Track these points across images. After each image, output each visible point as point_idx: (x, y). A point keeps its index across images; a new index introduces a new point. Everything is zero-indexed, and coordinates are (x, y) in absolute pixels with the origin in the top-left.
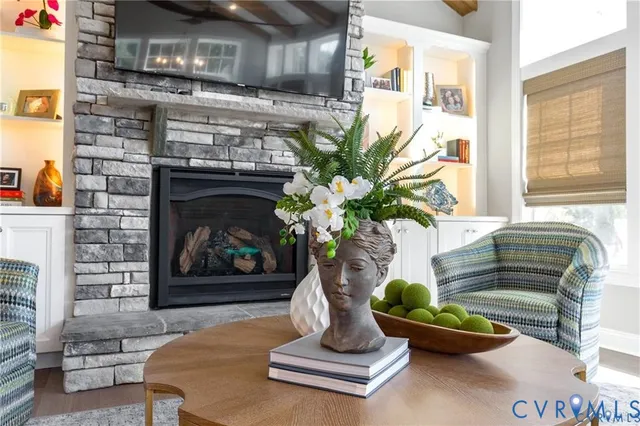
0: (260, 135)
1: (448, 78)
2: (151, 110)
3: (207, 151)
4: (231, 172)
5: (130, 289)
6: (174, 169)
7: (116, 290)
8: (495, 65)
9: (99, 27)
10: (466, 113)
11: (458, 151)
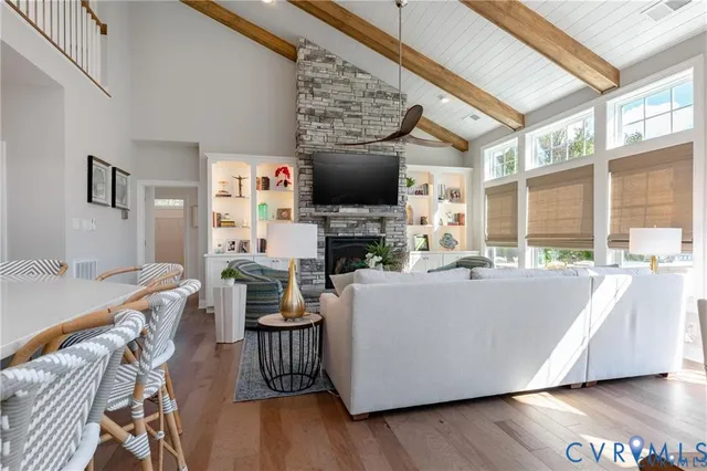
0: (364, 222)
1: (456, 185)
2: (325, 218)
3: (344, 230)
4: (353, 237)
5: (320, 281)
6: (333, 238)
7: (314, 281)
8: (475, 178)
9: (307, 189)
10: (462, 202)
11: (459, 219)
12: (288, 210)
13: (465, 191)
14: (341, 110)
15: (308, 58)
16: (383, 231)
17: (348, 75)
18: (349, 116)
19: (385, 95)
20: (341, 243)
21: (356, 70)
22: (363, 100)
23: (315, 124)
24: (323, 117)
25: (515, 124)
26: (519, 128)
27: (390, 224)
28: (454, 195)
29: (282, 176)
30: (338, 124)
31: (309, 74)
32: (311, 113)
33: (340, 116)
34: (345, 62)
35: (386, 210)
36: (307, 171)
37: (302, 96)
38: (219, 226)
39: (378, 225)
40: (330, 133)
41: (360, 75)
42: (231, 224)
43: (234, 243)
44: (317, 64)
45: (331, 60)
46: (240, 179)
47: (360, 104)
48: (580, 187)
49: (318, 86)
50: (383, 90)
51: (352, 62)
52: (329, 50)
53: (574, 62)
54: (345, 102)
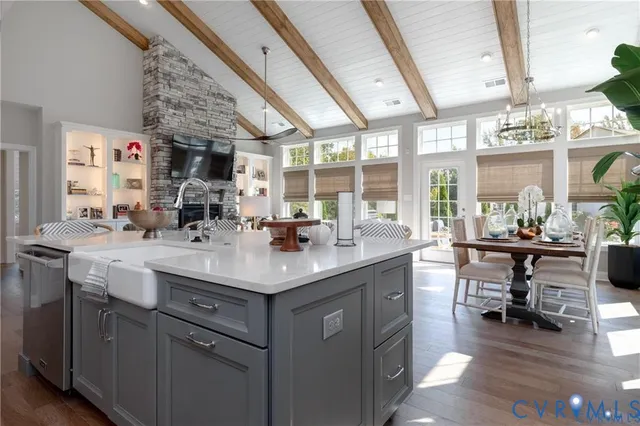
1: (261, 168)
4: (200, 205)
6: (186, 205)
8: (276, 164)
9: (165, 164)
10: (266, 180)
11: (262, 192)
12: (139, 181)
13: (268, 173)
14: (191, 103)
15: (166, 55)
16: (221, 199)
17: (197, 76)
18: (197, 109)
19: (223, 97)
20: (191, 209)
21: (203, 74)
22: (206, 97)
23: (171, 111)
24: (178, 106)
25: (308, 134)
26: (310, 137)
27: (227, 194)
28: (260, 175)
29: (134, 150)
30: (189, 113)
31: (167, 68)
32: (168, 101)
33: (190, 107)
34: (194, 65)
35: (223, 185)
36: (165, 149)
37: (161, 86)
38: (70, 193)
39: (218, 195)
40: (183, 119)
41: (205, 78)
42: (83, 192)
43: (86, 210)
44: (173, 61)
45: (185, 61)
46: (92, 149)
47: (205, 101)
48: (348, 177)
49: (174, 80)
50: (222, 93)
51: (201, 66)
52: (182, 52)
53: (351, 112)
54: (194, 97)
